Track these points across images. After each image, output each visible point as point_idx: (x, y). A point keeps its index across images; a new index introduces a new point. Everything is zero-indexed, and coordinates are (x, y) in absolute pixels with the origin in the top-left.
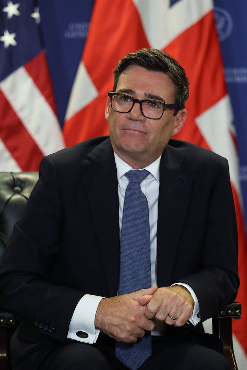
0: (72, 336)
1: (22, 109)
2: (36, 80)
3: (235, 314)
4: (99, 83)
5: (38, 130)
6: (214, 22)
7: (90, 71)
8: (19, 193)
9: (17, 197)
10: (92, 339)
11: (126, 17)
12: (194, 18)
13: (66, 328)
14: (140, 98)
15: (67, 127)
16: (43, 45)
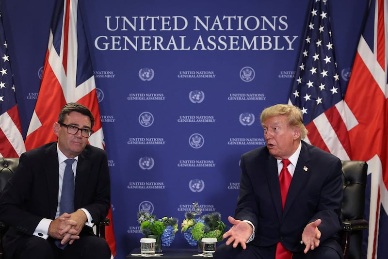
0: (36, 234)
1: (5, 131)
2: (12, 118)
3: (107, 224)
4: (42, 120)
5: (13, 140)
6: (96, 95)
7: (38, 115)
8: (6, 167)
9: (6, 169)
10: (45, 237)
11: (56, 90)
12: (87, 92)
13: (34, 230)
14: (80, 128)
15: (27, 139)
16: (16, 102)
